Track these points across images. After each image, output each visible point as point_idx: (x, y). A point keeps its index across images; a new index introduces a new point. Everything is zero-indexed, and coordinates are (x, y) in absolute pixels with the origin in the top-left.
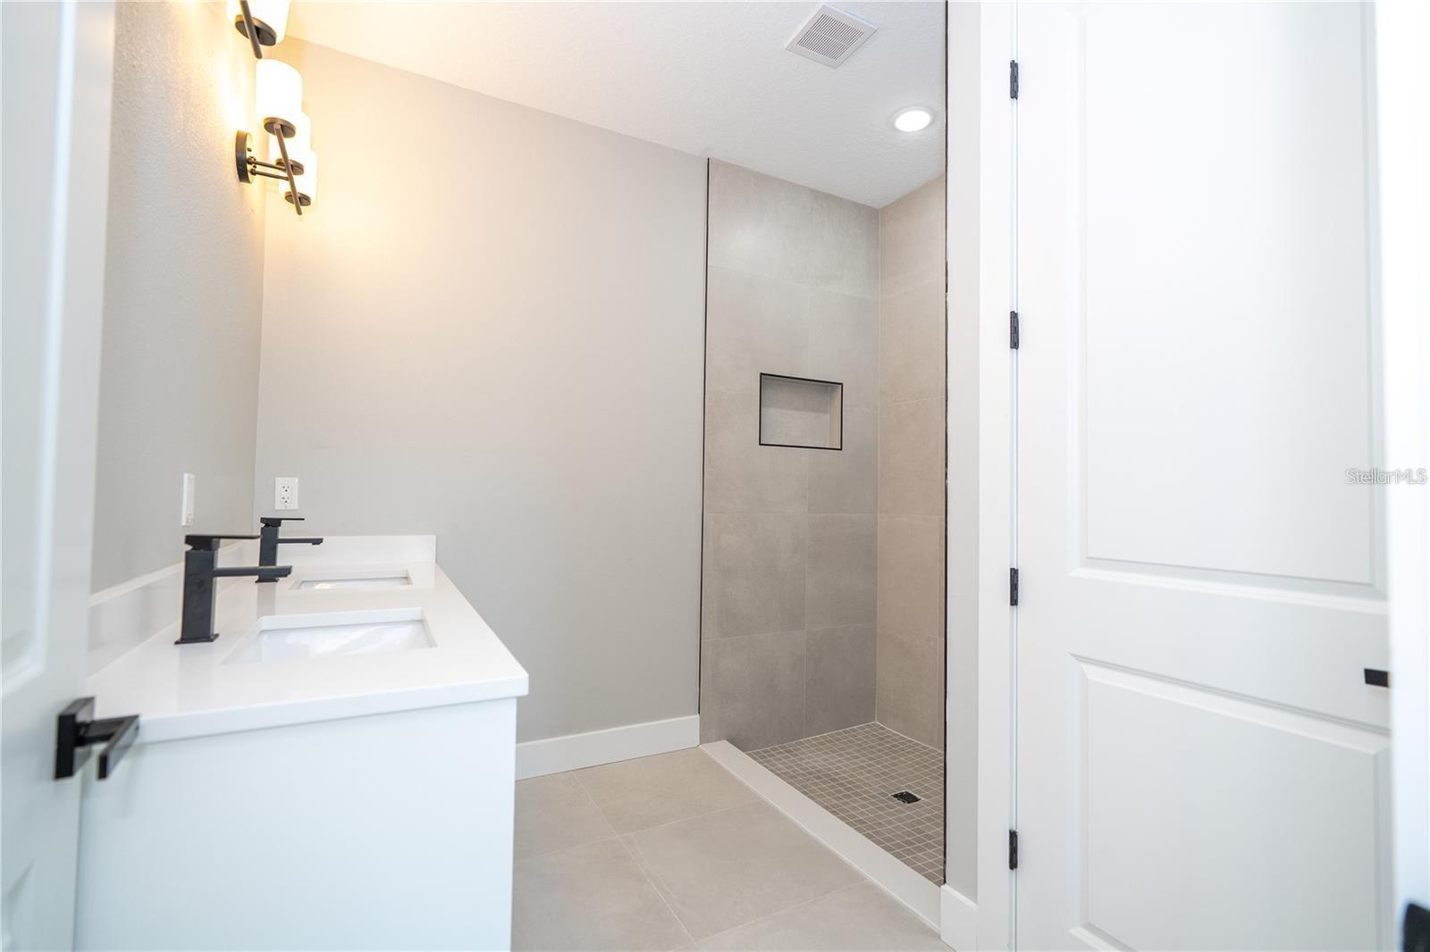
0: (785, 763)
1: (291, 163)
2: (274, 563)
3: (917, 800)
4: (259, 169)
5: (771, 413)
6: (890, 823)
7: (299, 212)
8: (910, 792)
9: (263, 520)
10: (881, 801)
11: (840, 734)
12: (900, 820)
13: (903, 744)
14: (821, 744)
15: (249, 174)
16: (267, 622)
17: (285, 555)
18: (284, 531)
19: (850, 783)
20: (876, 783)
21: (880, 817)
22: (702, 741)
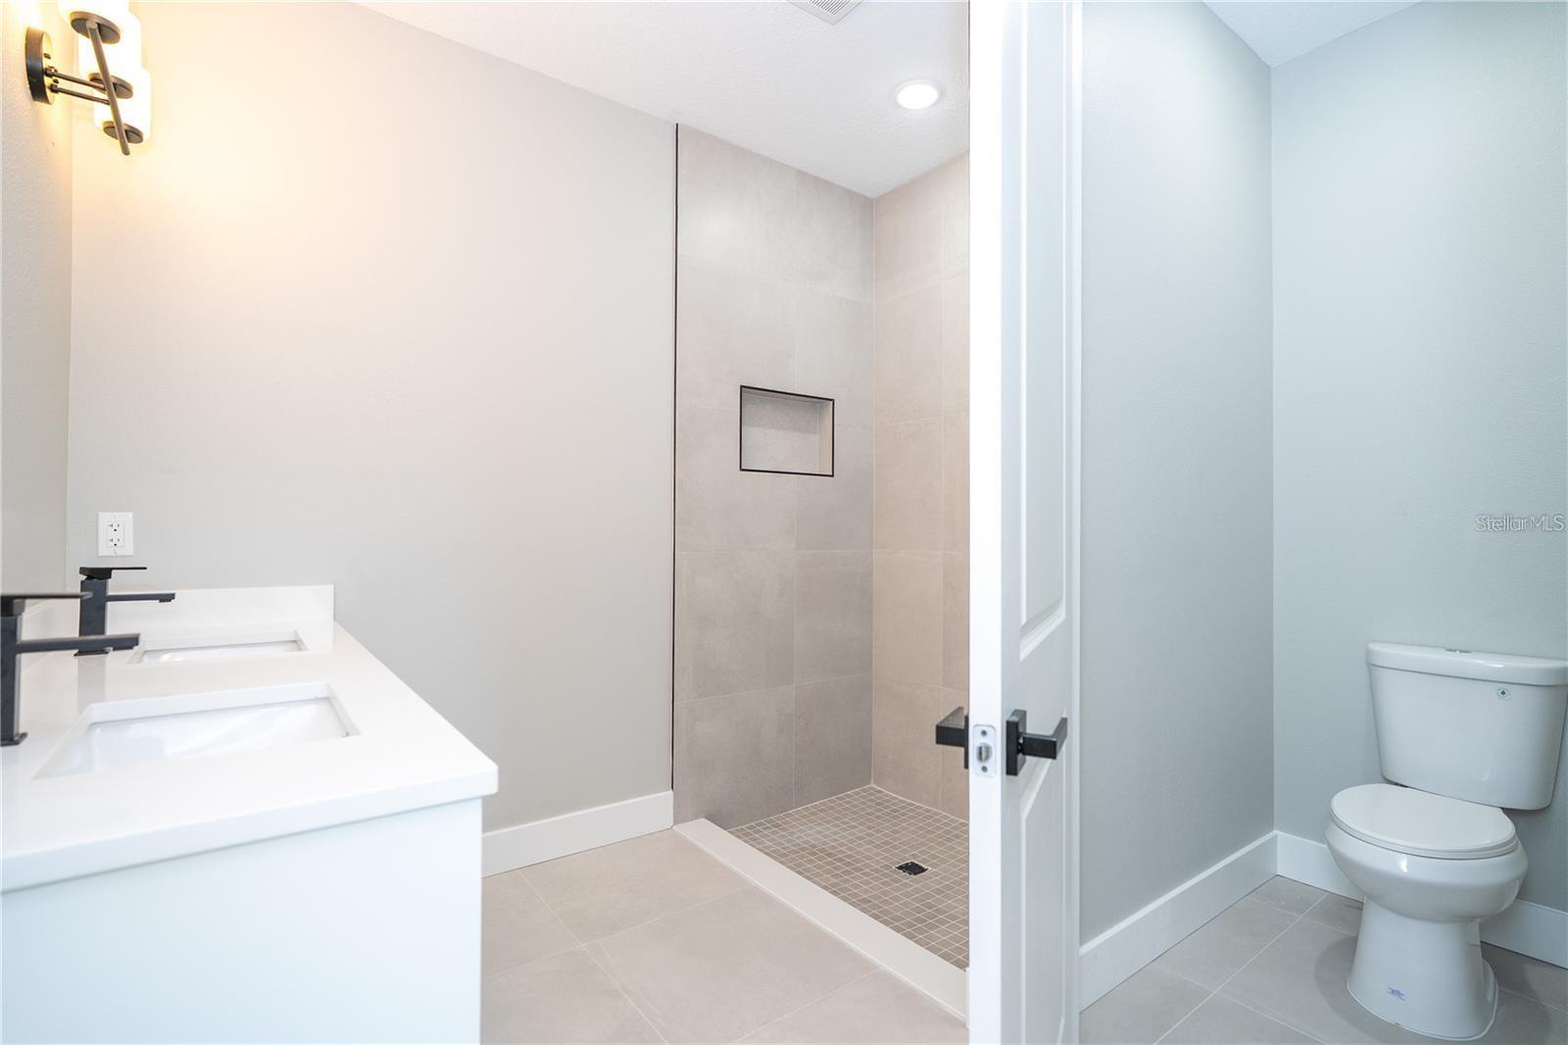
0: (774, 840)
1: (113, 80)
2: (102, 632)
3: (923, 870)
4: (62, 84)
5: (753, 434)
6: (896, 899)
7: (126, 152)
8: (916, 862)
9: (83, 571)
10: (885, 875)
11: (833, 801)
12: (907, 895)
13: (903, 808)
14: (814, 814)
15: (48, 92)
16: (97, 711)
17: (118, 620)
18: (113, 586)
19: (850, 857)
20: (878, 854)
21: (885, 893)
22: (676, 822)
